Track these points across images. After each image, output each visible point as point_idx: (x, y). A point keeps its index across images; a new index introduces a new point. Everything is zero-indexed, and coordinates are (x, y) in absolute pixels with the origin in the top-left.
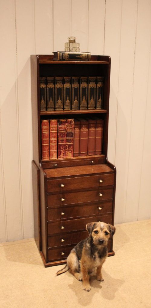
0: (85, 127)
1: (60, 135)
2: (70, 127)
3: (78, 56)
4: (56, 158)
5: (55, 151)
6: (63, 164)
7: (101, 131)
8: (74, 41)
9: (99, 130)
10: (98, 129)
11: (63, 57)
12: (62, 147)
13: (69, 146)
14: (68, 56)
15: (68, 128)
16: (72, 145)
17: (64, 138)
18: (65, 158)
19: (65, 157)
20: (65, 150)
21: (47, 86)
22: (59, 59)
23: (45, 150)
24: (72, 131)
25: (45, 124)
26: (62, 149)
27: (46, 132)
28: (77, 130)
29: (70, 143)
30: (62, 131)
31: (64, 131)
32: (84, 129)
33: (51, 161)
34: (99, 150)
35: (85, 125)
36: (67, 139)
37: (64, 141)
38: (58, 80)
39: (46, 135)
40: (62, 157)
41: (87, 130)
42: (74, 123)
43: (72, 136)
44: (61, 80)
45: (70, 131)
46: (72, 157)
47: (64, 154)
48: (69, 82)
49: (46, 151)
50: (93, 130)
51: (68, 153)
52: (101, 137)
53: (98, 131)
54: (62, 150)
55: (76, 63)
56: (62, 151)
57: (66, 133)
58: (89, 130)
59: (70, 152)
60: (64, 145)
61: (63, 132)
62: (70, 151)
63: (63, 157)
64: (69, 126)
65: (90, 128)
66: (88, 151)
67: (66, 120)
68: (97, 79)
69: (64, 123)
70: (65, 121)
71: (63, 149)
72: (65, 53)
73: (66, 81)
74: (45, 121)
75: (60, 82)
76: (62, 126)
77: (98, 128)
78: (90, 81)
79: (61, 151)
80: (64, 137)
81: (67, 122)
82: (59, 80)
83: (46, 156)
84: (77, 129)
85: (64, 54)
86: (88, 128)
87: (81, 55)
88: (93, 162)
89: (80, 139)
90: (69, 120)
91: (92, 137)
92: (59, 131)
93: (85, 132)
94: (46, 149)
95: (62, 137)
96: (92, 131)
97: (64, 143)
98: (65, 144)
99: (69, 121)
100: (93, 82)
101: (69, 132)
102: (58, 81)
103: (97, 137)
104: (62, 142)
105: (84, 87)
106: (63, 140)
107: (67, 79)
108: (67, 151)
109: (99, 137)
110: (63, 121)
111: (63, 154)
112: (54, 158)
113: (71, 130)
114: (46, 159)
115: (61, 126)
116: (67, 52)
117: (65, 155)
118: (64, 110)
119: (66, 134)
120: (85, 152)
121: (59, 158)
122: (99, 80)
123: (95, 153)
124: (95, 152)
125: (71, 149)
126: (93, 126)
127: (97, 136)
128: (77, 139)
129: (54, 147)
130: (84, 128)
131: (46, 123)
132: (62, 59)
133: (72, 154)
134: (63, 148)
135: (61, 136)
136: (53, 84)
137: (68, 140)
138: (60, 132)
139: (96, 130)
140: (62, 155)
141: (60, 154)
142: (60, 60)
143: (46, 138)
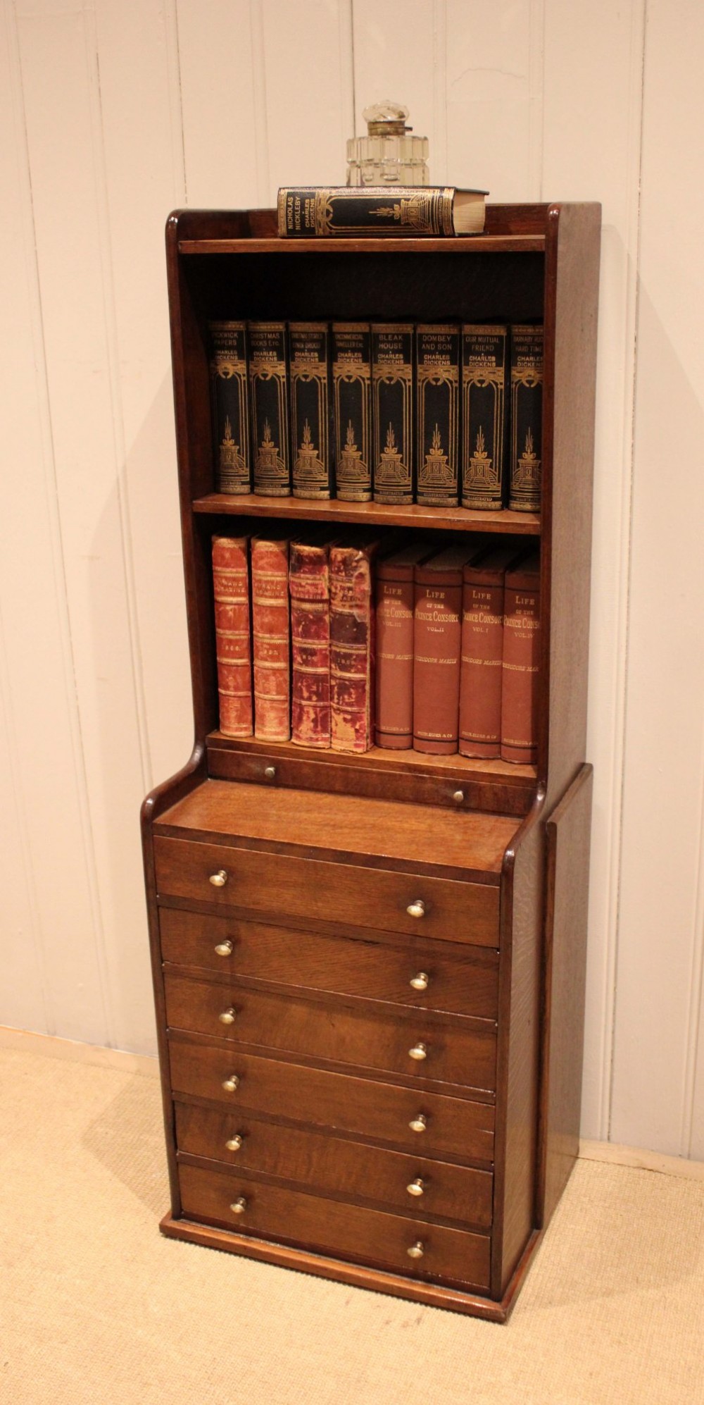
0: (438, 600)
1: (299, 623)
2: (343, 588)
3: (383, 212)
4: (283, 738)
5: (273, 701)
6: (306, 770)
7: (530, 636)
8: (397, 128)
9: (521, 624)
10: (512, 622)
11: (303, 217)
12: (308, 687)
13: (344, 687)
14: (328, 212)
15: (335, 594)
16: (359, 685)
17: (320, 645)
18: (320, 744)
19: (324, 739)
20: (321, 704)
21: (251, 367)
22: (282, 230)
23: (227, 688)
24: (355, 612)
25: (223, 557)
26: (306, 694)
27: (231, 601)
28: (394, 611)
29: (349, 671)
30: (307, 606)
31: (319, 606)
32: (432, 610)
33: (248, 747)
34: (519, 739)
35: (435, 587)
36: (334, 648)
37: (315, 659)
38: (300, 340)
39: (231, 614)
40: (306, 735)
41: (453, 618)
42: (364, 568)
43: (358, 639)
44: (313, 341)
45: (346, 611)
46: (357, 746)
47: (315, 721)
48: (354, 350)
49: (232, 694)
50: (480, 619)
51: (337, 725)
52: (530, 670)
53: (511, 629)
54: (304, 703)
55: (357, 249)
56: (310, 706)
57: (327, 618)
58: (461, 619)
59: (345, 720)
60: (318, 679)
61: (309, 612)
62: (349, 717)
63: (311, 739)
64: (341, 582)
65: (469, 609)
66: (458, 732)
67: (328, 553)
68: (509, 336)
69: (315, 564)
70: (319, 557)
71: (309, 699)
72: (312, 196)
73: (340, 344)
74: (224, 542)
75: (310, 351)
76: (306, 581)
77: (511, 613)
78: (470, 351)
79: (301, 707)
80: (318, 636)
81: (328, 560)
82: (303, 336)
83: (233, 714)
84: (399, 603)
85: (307, 201)
86: (460, 606)
87: (398, 201)
88: (459, 793)
89: (413, 662)
90: (339, 553)
91: (478, 662)
92: (295, 603)
93: (439, 625)
94: (231, 684)
95: (306, 634)
96: (476, 629)
97: (314, 665)
98: (321, 670)
99: (339, 558)
100: (488, 354)
101: (341, 614)
102: (298, 345)
103: (505, 665)
104: (306, 663)
105: (437, 380)
106: (313, 653)
107: (347, 337)
108: (335, 710)
109: (520, 669)
110: (308, 557)
111: (312, 725)
112: (272, 732)
113: (351, 607)
114: (234, 729)
115: (296, 580)
116: (328, 191)
117: (325, 730)
118: (333, 496)
119: (331, 625)
120: (438, 736)
121: (293, 740)
122: (522, 344)
123: (496, 749)
124: (499, 743)
125: (351, 705)
126: (485, 602)
127: (511, 662)
128: (394, 656)
129: (266, 678)
130: (429, 606)
131: (227, 555)
132: (298, 228)
133: (357, 731)
134: (311, 692)
135: (300, 629)
136: (280, 358)
137: (335, 652)
138: (298, 609)
139: (502, 625)
140: (306, 727)
141: (300, 719)
142: (291, 234)
143: (230, 628)
